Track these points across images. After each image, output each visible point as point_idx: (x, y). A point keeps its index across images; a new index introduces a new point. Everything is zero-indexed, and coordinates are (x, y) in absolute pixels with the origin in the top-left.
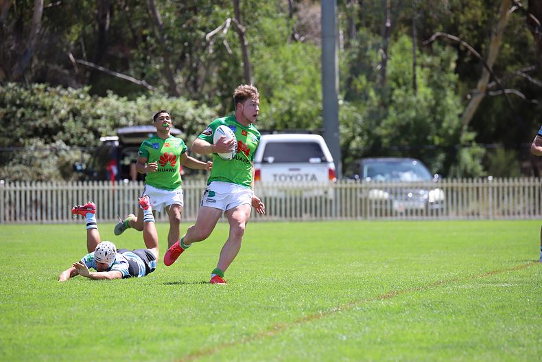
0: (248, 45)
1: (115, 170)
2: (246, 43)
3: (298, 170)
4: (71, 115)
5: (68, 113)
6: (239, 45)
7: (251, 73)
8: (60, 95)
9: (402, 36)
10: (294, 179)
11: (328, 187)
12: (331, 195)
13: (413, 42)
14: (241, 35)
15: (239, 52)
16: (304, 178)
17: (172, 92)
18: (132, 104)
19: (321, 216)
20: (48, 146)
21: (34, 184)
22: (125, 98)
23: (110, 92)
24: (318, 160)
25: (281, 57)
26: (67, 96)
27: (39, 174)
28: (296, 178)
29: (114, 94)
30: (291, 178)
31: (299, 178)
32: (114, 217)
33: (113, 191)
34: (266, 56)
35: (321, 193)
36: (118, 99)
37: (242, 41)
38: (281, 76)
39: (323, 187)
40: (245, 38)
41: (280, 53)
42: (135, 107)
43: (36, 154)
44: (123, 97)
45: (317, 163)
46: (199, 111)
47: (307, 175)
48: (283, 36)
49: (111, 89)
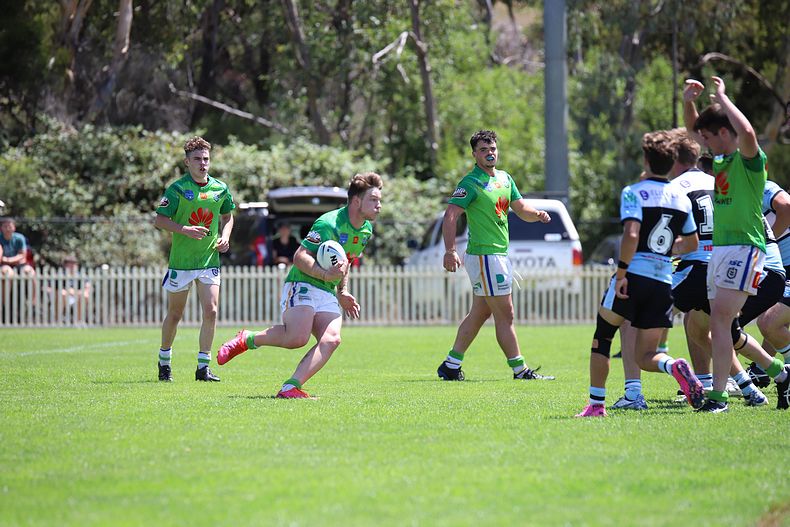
0: (431, 71)
1: (263, 251)
2: (428, 68)
3: (528, 251)
4: (177, 170)
5: (174, 167)
6: (418, 71)
7: (435, 112)
8: (161, 142)
9: (656, 57)
10: (522, 264)
11: (573, 277)
12: (577, 287)
13: (673, 66)
14: (422, 56)
15: (418, 80)
16: (538, 262)
17: (322, 138)
18: (263, 155)
19: (563, 317)
20: (147, 216)
21: (128, 269)
22: (254, 147)
23: (232, 138)
24: (558, 237)
25: (478, 89)
26: (171, 144)
27: (133, 256)
28: (526, 263)
29: (238, 141)
30: (518, 262)
31: (530, 263)
32: (264, 318)
33: (264, 280)
34: (457, 87)
35: (563, 284)
36: (243, 149)
37: (422, 63)
38: (479, 116)
39: (565, 277)
40: (426, 59)
41: (477, 81)
42: (269, 159)
43: (130, 227)
44: (250, 145)
45: (556, 242)
46: (359, 165)
47: (541, 259)
48: (480, 58)
49: (234, 134)
